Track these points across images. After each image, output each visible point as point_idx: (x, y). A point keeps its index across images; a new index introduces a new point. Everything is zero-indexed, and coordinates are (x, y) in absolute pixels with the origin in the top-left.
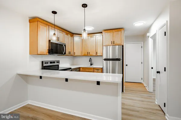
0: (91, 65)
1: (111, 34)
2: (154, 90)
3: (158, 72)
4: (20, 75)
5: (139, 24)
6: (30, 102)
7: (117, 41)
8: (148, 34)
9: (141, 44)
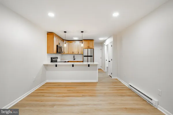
0: (74, 59)
1: (88, 42)
2: (107, 71)
3: (109, 61)
4: (44, 65)
5: (101, 39)
6: (48, 81)
7: (91, 47)
8: (105, 44)
9: (101, 48)
